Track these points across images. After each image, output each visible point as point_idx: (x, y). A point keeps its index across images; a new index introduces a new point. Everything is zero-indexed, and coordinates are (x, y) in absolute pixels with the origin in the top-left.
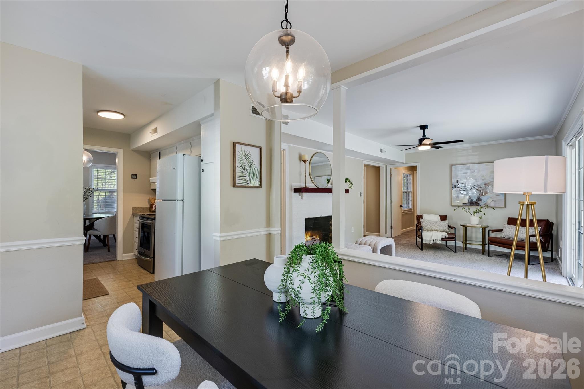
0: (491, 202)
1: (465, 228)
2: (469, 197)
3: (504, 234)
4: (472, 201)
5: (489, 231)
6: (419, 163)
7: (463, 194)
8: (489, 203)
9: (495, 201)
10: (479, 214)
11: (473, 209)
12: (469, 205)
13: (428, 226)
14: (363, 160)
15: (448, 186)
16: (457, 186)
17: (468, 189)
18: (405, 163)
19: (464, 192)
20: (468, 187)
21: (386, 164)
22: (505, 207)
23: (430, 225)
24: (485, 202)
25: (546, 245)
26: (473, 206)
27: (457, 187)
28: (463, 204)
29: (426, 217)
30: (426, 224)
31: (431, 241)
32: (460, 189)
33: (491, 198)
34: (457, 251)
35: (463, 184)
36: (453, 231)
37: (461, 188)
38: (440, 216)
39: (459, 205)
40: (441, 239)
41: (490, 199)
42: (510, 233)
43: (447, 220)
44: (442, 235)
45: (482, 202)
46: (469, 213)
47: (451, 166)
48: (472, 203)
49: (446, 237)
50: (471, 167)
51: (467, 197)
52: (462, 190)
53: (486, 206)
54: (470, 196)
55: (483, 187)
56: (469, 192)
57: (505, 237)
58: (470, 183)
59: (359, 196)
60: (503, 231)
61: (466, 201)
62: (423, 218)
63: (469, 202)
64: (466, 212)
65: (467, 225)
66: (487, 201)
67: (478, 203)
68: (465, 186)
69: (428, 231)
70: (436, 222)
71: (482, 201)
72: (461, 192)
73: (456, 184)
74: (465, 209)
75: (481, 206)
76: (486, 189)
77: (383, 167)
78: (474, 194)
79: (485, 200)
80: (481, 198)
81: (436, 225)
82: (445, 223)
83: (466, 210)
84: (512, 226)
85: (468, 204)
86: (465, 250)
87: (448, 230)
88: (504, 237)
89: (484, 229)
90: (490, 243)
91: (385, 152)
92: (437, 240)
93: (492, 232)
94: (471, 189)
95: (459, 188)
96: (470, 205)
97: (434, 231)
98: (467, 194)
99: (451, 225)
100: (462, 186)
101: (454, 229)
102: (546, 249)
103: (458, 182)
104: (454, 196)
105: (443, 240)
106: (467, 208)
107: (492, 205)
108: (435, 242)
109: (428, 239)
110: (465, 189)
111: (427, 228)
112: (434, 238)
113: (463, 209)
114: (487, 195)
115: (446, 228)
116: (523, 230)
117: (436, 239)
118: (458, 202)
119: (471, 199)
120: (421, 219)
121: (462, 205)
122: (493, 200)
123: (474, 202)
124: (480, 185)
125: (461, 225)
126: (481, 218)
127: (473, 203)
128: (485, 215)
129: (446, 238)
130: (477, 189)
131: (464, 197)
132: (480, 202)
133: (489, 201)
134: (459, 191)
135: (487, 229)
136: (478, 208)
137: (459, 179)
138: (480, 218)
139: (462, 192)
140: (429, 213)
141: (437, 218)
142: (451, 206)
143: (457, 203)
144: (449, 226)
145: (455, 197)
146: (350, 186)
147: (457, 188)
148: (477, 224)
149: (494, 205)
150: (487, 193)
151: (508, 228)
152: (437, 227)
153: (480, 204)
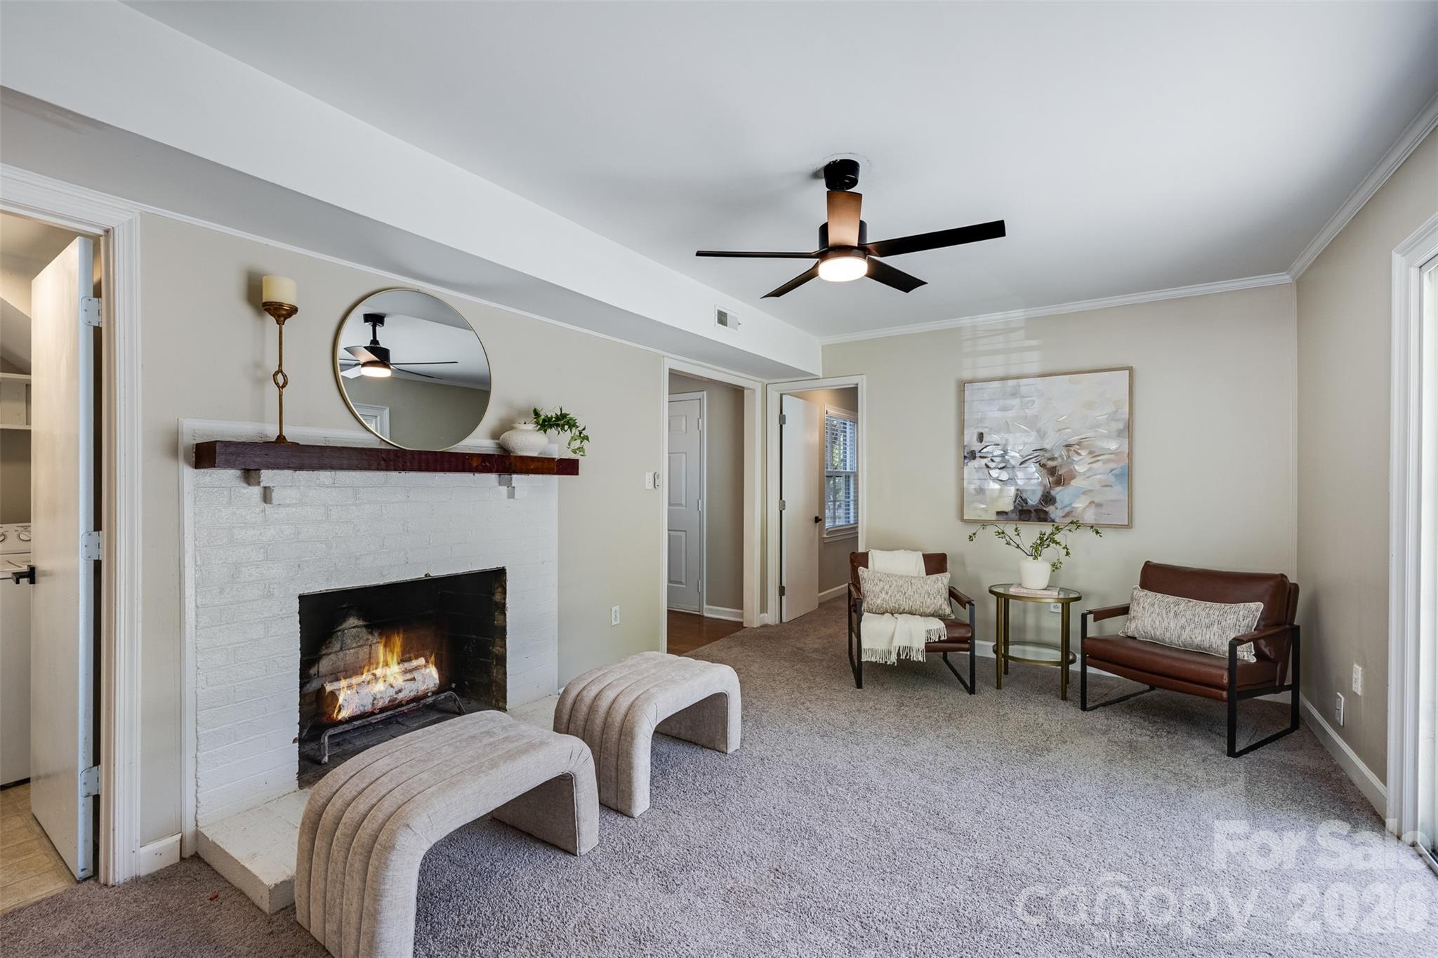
0: (1085, 509)
1: (1004, 600)
2: (1018, 490)
3: (1133, 626)
4: (1027, 503)
5: (1084, 617)
6: (864, 377)
7: (997, 480)
8: (1079, 510)
9: (1099, 505)
10: (1050, 552)
11: (1030, 532)
12: (1017, 517)
13: (883, 595)
14: (665, 354)
15: (951, 455)
16: (980, 452)
17: (1013, 462)
18: (821, 377)
19: (1000, 474)
20: (1014, 456)
21: (766, 381)
22: (1129, 526)
23: (890, 593)
24: (1067, 510)
25: (1278, 669)
26: (1028, 521)
27: (981, 457)
28: (998, 513)
29: (880, 562)
30: (877, 589)
31: (890, 653)
32: (989, 464)
33: (1085, 493)
34: (978, 684)
35: (1000, 447)
36: (964, 615)
37: (992, 460)
38: (923, 555)
39: (985, 517)
40: (923, 646)
41: (1083, 496)
42: (1157, 623)
43: (946, 571)
44: (929, 632)
45: (1057, 508)
46: (1018, 547)
47: (962, 386)
48: (1026, 512)
49: (942, 638)
50: (1023, 390)
51: (1011, 491)
52: (995, 468)
53: (1072, 523)
54: (1021, 488)
55: (1061, 456)
56: (1017, 473)
57: (1137, 636)
58: (1019, 444)
59: (649, 485)
60: (1132, 613)
61: (1007, 504)
62: (870, 564)
63: (1015, 507)
64: (1008, 544)
65: (1012, 591)
66: (1073, 505)
67: (1046, 513)
68: (1006, 452)
69: (883, 614)
70: (910, 580)
71: (1056, 505)
72: (990, 472)
73: (976, 446)
74: (1003, 533)
75: (1053, 521)
76: (1072, 463)
77: (753, 391)
78: (1031, 481)
79: (1066, 502)
80: (1053, 493)
81: (910, 592)
82: (941, 582)
83: (1008, 539)
84: (1159, 595)
85: (1014, 516)
86: (1004, 680)
87: (948, 611)
88: (1135, 638)
89: (1066, 604)
90: (1088, 660)
91: (739, 324)
92: (910, 649)
93: (1096, 620)
94: (1022, 463)
95: (985, 461)
96: (1021, 520)
97: (900, 613)
98: (1012, 480)
99: (961, 590)
100: (995, 454)
101: (967, 605)
102: (1277, 684)
103: (981, 441)
104: (970, 487)
105: (930, 648)
106: (1009, 529)
107: (1089, 517)
108: (903, 657)
109: (881, 646)
110: (1004, 465)
111: (879, 602)
112: (899, 642)
113: (999, 533)
114: (1073, 482)
115: (941, 602)
116: (1202, 613)
117: (907, 644)
118: (984, 506)
119: (1024, 496)
120: (861, 570)
121: (994, 517)
122: (1092, 502)
123: (1032, 506)
124: (1052, 450)
125: (991, 592)
126: (1057, 568)
127: (1029, 511)
128: (1068, 554)
129: (940, 641)
130: (1042, 462)
131: (1001, 490)
132: (1050, 509)
133: (1079, 505)
134: (986, 470)
135: (1076, 610)
136: (1047, 529)
137: (987, 430)
138: (1055, 567)
139: (995, 473)
140: (890, 545)
141: (915, 564)
142: (959, 522)
143: (977, 510)
144: (953, 594)
145: (974, 492)
146: (577, 444)
147: (978, 459)
148: (1045, 589)
149: (1095, 520)
150: (1073, 477)
151: (1146, 604)
152: (912, 599)
153: (1052, 516)
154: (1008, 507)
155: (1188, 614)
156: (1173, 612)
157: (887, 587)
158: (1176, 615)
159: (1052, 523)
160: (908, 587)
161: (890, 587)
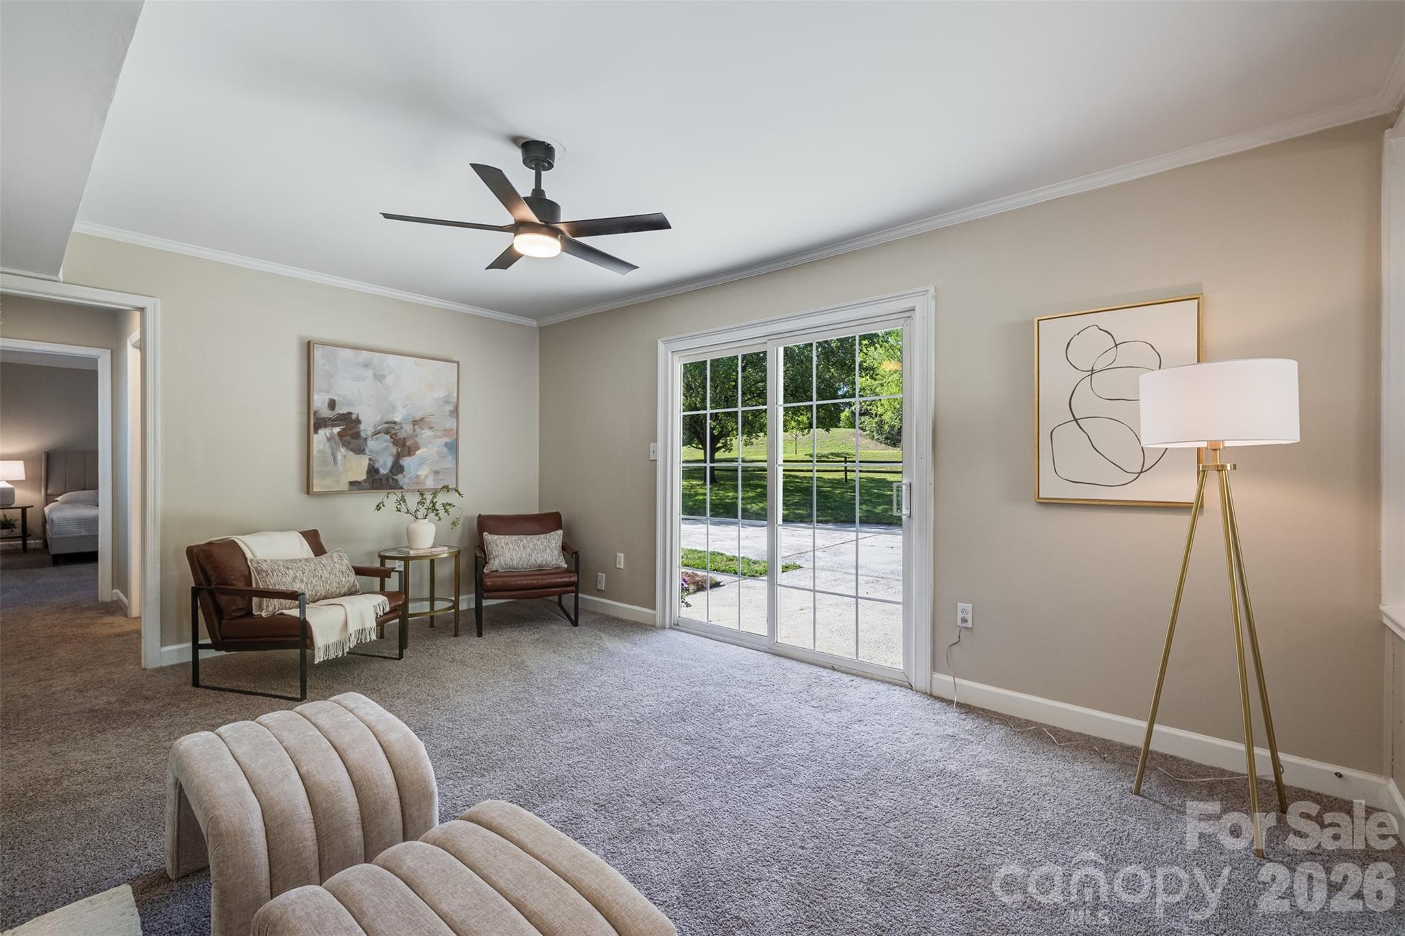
0: (426, 476)
2: (370, 461)
4: (378, 472)
7: (350, 451)
8: (422, 477)
9: (436, 473)
12: (369, 486)
16: (331, 420)
19: (353, 445)
24: (413, 477)
26: (379, 489)
27: (332, 425)
28: (352, 483)
31: (342, 643)
33: (426, 462)
35: (350, 417)
37: (343, 428)
38: (303, 535)
39: (337, 488)
40: (374, 624)
41: (425, 465)
42: (514, 555)
44: (373, 609)
45: (404, 476)
47: (309, 348)
48: (377, 481)
50: (376, 363)
51: (364, 462)
53: (416, 489)
54: (373, 459)
55: (408, 429)
56: (369, 446)
61: (360, 474)
63: (367, 476)
66: (418, 474)
67: (395, 481)
68: (357, 422)
71: (404, 473)
73: (328, 415)
75: (402, 488)
76: (417, 437)
78: (383, 452)
79: (412, 470)
80: (401, 462)
85: (367, 485)
89: (457, 556)
90: (485, 595)
92: (364, 631)
94: (373, 437)
96: (373, 488)
98: (364, 450)
101: (394, 574)
103: (332, 408)
105: (379, 623)
107: (429, 483)
108: (356, 642)
109: (333, 638)
110: (355, 434)
112: (354, 626)
113: (352, 502)
114: (418, 452)
115: (353, 579)
117: (361, 627)
119: (376, 466)
121: (346, 487)
122: (431, 471)
123: (384, 475)
124: (400, 422)
127: (381, 480)
129: (385, 614)
130: (392, 434)
131: (354, 460)
132: (399, 477)
133: (423, 472)
134: (337, 438)
137: (338, 398)
142: (304, 496)
143: (330, 481)
147: (329, 427)
148: (432, 547)
149: (434, 485)
150: (418, 448)
151: (502, 544)
152: (329, 582)
153: (401, 483)
154: (361, 476)
155: (531, 545)
156: (521, 546)
157: (299, 574)
158: (524, 548)
159: (401, 490)
160: (322, 570)
161: (303, 573)
